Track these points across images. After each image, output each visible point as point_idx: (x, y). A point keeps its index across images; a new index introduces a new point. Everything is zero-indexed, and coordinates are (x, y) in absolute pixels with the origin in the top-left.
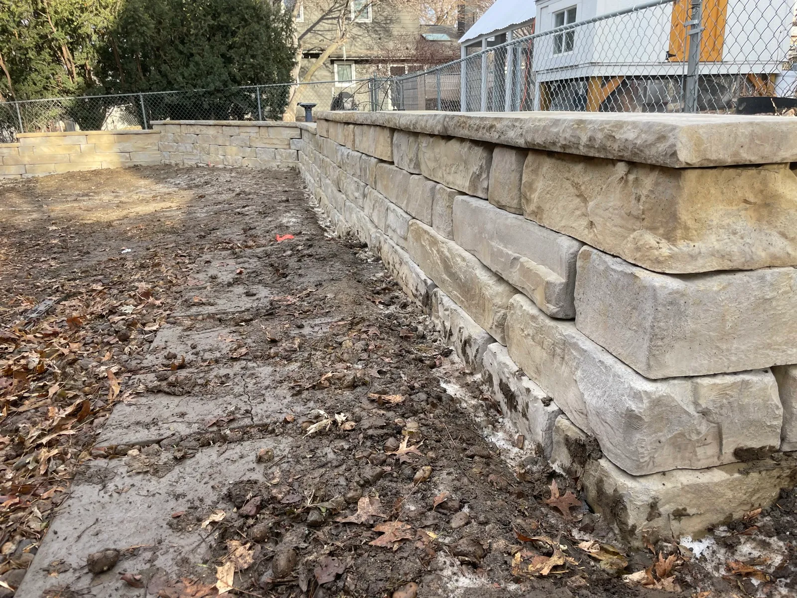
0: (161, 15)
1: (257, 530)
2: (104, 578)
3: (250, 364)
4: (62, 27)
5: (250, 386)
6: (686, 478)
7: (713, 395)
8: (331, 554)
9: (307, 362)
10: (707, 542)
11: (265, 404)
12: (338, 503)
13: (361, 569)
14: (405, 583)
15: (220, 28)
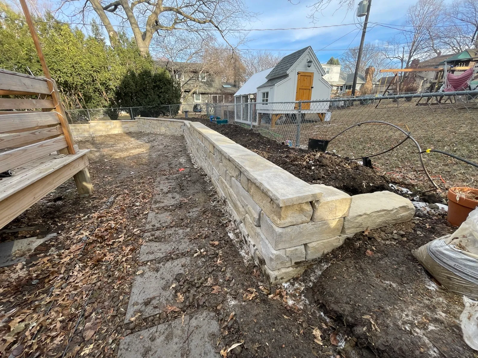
0: (137, 82)
1: (184, 290)
2: (148, 306)
3: (177, 229)
4: (103, 85)
5: (177, 238)
6: (283, 270)
7: (289, 252)
8: (202, 296)
9: (192, 228)
10: (288, 283)
11: (182, 245)
12: (203, 280)
13: (209, 300)
14: (220, 304)
15: (157, 86)
